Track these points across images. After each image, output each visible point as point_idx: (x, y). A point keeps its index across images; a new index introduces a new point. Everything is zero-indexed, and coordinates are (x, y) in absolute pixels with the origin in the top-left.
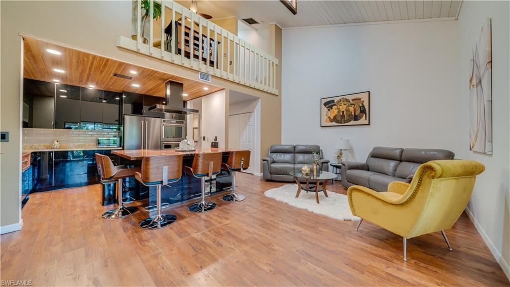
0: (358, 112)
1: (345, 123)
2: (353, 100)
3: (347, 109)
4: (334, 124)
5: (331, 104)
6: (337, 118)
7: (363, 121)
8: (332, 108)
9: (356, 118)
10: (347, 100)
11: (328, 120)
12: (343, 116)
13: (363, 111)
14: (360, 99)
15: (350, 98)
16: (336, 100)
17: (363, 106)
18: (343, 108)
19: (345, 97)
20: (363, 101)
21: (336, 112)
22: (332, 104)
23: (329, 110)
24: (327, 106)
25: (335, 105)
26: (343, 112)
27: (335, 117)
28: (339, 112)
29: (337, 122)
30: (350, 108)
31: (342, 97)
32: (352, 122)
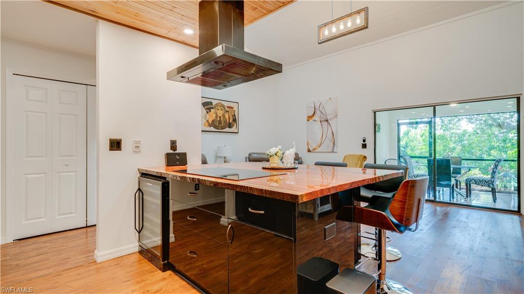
0: (231, 121)
1: (222, 129)
2: (228, 107)
3: (224, 115)
4: (212, 129)
5: (209, 106)
6: (215, 124)
7: (234, 129)
8: (210, 111)
9: (230, 126)
10: (223, 106)
11: (207, 124)
12: (220, 122)
13: (235, 120)
14: (232, 108)
15: (226, 104)
16: (214, 102)
17: (235, 115)
18: (220, 113)
19: (222, 102)
20: (235, 111)
21: (214, 116)
22: (211, 106)
23: (208, 113)
24: (206, 107)
25: (213, 108)
26: (220, 117)
27: (213, 121)
28: (216, 117)
29: (215, 127)
30: (226, 114)
31: (220, 101)
32: (227, 130)
